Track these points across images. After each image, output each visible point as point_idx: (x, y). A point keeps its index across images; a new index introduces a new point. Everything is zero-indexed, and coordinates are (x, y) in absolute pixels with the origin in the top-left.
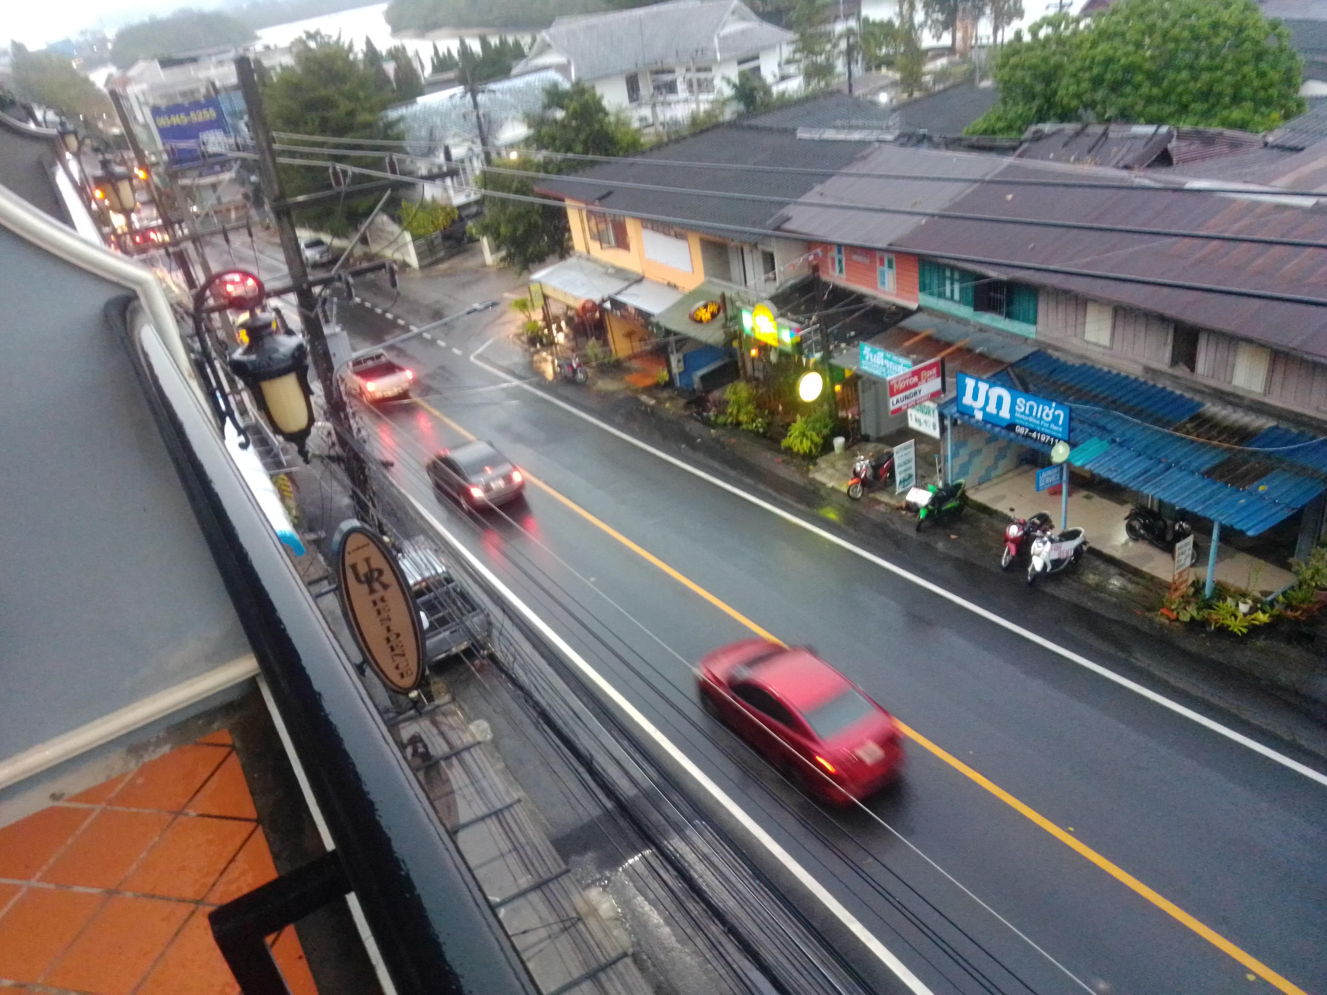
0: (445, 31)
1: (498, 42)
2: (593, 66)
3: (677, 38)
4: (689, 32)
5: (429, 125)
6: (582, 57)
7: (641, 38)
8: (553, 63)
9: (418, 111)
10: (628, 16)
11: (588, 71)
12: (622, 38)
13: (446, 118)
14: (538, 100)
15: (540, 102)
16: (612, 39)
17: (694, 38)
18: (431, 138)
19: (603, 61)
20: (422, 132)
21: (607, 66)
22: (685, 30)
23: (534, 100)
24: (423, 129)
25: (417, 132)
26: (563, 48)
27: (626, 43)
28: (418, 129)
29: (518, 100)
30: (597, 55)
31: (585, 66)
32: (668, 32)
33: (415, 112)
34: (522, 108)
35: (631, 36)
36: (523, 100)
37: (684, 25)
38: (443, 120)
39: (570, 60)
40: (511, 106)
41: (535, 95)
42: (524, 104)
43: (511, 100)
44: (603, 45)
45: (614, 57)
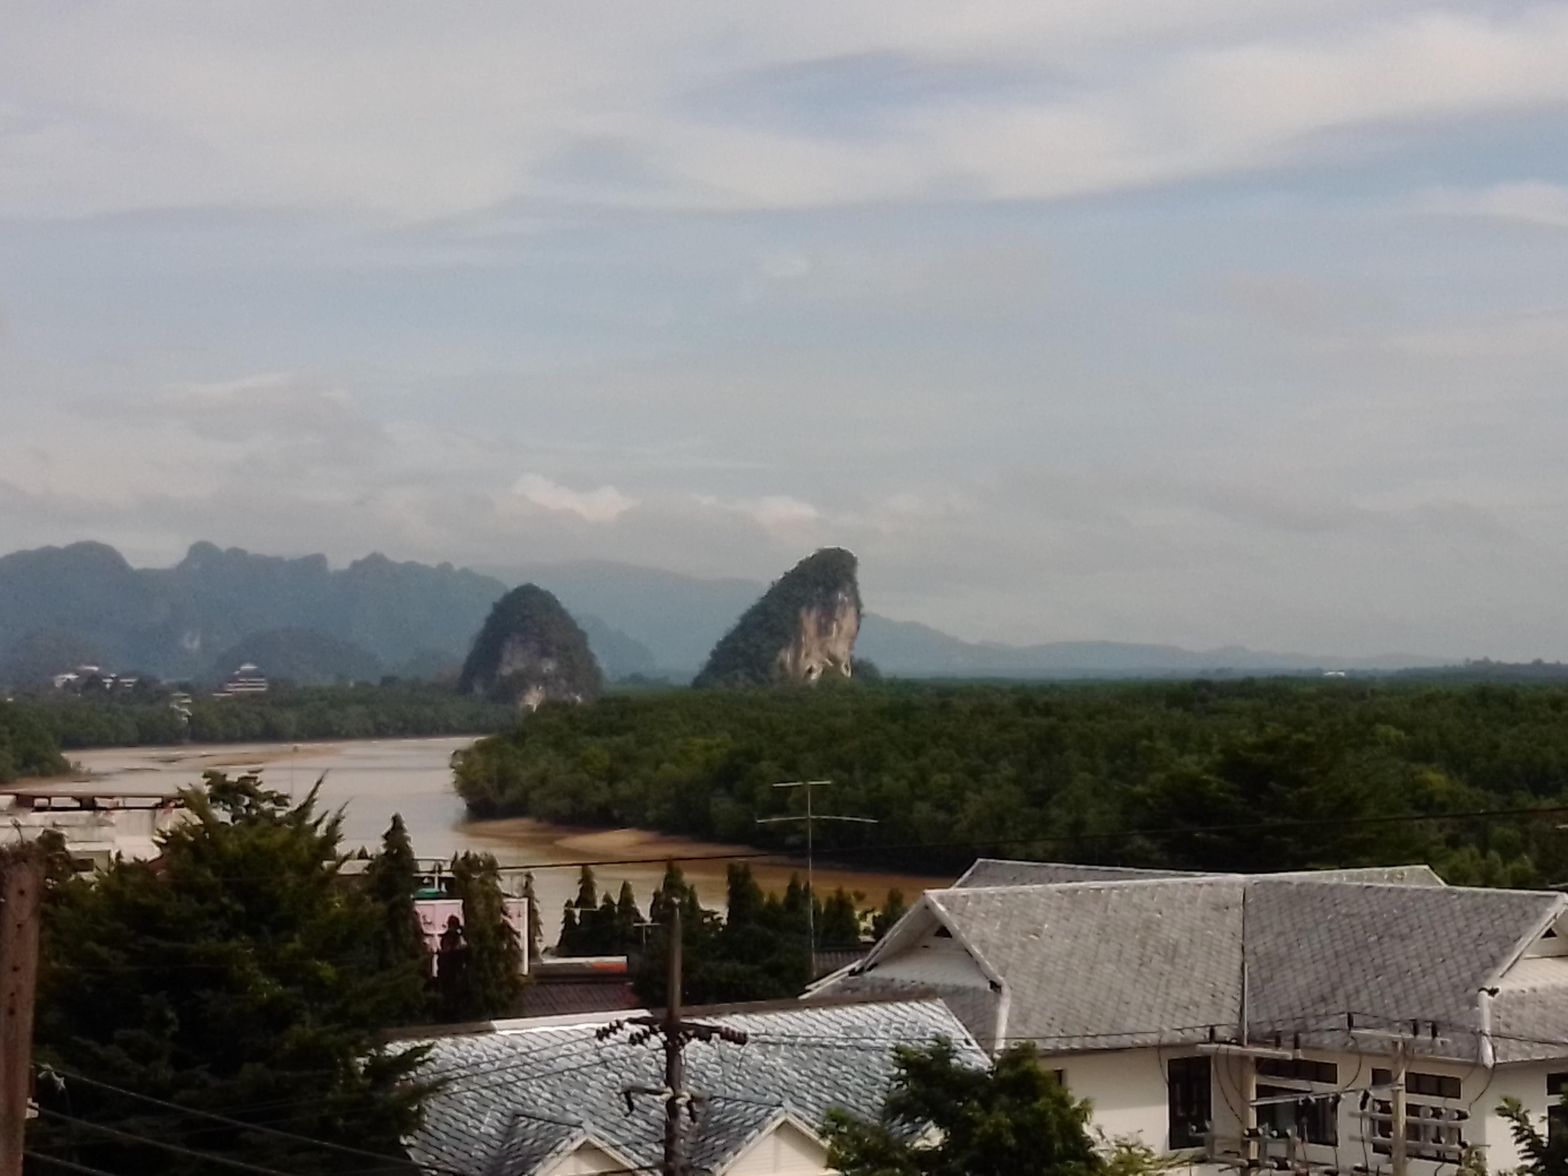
1: (783, 894)
2: (1068, 1013)
3: (1356, 977)
4: (1397, 963)
5: (509, 1105)
6: (1041, 982)
7: (1237, 955)
8: (945, 986)
9: (487, 1055)
10: (1205, 888)
11: (1049, 1025)
12: (1175, 947)
13: (569, 1093)
14: (875, 1084)
15: (877, 1092)
16: (1143, 944)
17: (1412, 985)
18: (507, 1146)
19: (1104, 1004)
20: (481, 1122)
21: (1114, 1021)
22: (1383, 955)
23: (862, 1083)
24: (489, 1114)
25: (468, 1117)
26: (985, 945)
27: (1189, 965)
28: (473, 1109)
29: (811, 1074)
30: (1088, 984)
31: (1044, 1009)
32: (1329, 953)
33: (477, 1056)
34: (818, 1102)
35: (1205, 949)
36: (827, 1078)
37: (1383, 940)
38: (555, 1099)
39: (998, 984)
40: (783, 1090)
41: (868, 1068)
42: (825, 1090)
43: (790, 1072)
44: (1115, 957)
45: (1141, 999)
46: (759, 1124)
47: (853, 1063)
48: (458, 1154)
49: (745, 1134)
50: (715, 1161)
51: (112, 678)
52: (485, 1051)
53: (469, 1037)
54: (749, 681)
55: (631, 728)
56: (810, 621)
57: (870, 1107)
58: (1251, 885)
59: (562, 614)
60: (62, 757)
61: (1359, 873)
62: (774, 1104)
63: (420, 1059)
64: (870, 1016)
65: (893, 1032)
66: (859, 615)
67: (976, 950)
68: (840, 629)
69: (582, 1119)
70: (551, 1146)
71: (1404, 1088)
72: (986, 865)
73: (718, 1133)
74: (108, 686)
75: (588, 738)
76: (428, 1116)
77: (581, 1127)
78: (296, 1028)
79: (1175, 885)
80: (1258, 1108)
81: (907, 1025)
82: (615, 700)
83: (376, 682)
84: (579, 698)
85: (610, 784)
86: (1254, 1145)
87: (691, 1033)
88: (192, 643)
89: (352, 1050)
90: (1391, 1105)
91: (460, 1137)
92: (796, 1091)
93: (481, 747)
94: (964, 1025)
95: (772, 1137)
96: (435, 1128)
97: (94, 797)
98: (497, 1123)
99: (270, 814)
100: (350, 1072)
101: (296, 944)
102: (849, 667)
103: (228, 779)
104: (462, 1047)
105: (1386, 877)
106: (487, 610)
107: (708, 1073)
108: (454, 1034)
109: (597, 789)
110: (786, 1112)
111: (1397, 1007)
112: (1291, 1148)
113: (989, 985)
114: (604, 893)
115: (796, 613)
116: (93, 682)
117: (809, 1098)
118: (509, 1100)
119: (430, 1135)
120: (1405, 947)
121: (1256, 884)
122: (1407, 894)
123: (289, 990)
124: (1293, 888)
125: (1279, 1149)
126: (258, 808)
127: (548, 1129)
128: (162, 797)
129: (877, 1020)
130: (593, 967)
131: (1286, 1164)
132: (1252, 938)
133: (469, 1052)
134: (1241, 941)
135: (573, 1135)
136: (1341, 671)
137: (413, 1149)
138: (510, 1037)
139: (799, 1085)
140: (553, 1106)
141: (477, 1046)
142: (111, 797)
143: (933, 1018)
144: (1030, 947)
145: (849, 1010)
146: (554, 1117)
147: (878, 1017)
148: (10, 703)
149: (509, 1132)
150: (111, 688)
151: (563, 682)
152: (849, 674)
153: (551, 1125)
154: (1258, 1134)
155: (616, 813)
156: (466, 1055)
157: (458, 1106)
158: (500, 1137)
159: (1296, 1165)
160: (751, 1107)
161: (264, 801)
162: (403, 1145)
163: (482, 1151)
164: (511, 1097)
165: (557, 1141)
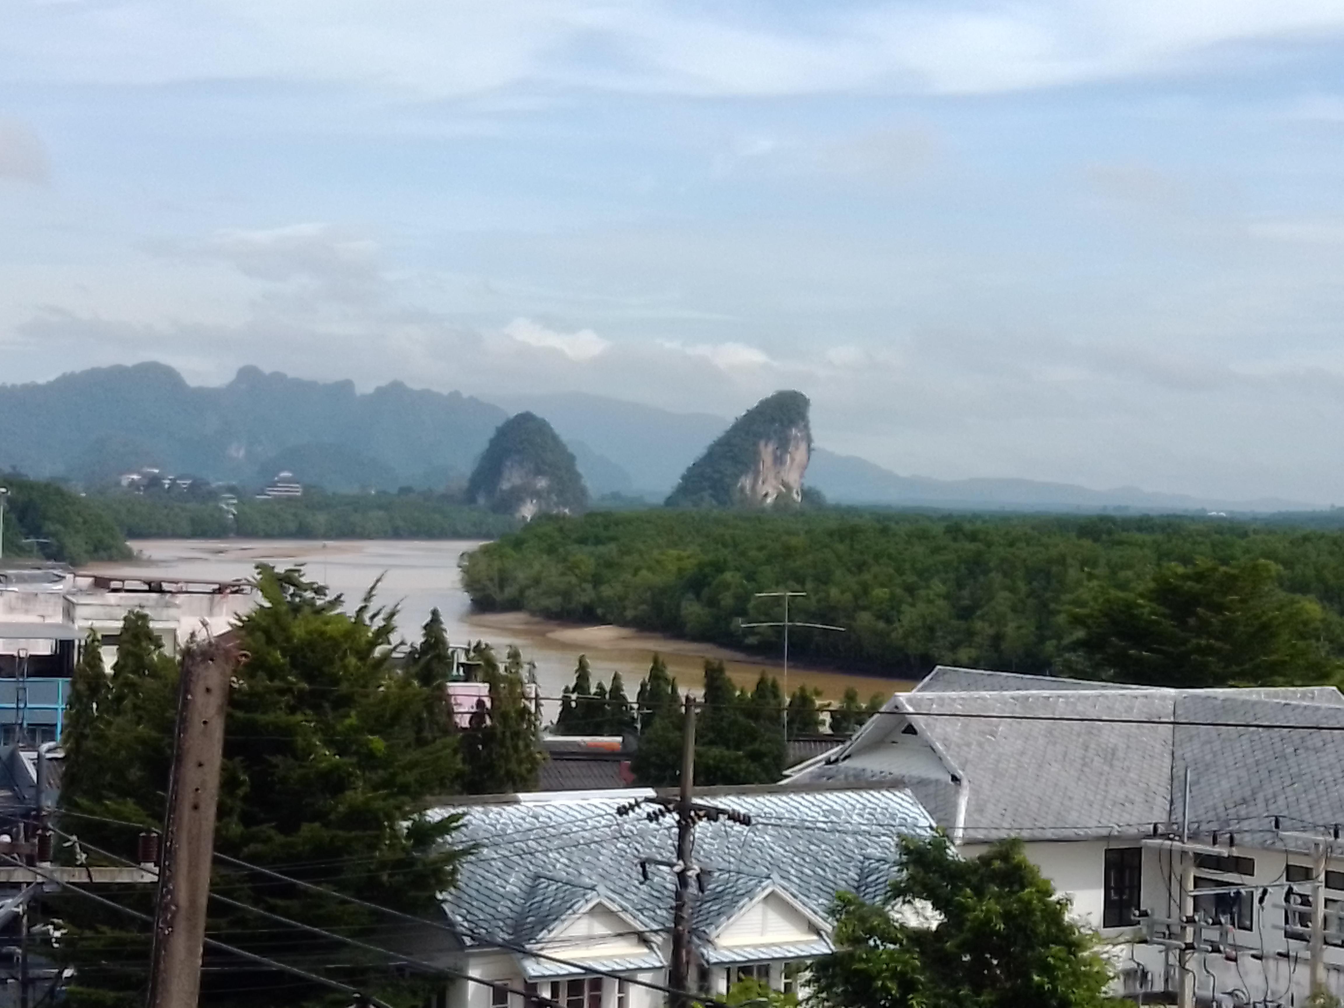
2: (1019, 805)
3: (1274, 783)
4: (1311, 772)
5: (531, 867)
6: (995, 777)
7: (1168, 760)
8: (910, 776)
9: (513, 823)
10: (1140, 699)
11: (1003, 815)
12: (1114, 751)
13: (583, 860)
14: (850, 862)
15: (851, 868)
16: (1086, 748)
17: (1324, 792)
18: (528, 904)
19: (1051, 798)
20: (507, 882)
21: (1059, 814)
22: (1299, 765)
23: (838, 860)
24: (514, 875)
25: (496, 877)
26: (947, 743)
27: (1125, 767)
28: (500, 870)
29: (794, 851)
30: (1037, 780)
31: (998, 801)
32: (1250, 761)
33: (504, 824)
34: (800, 875)
35: (1140, 753)
36: (809, 855)
37: (1298, 752)
38: (572, 865)
39: (958, 777)
40: (770, 864)
41: (844, 848)
42: (806, 865)
43: (776, 848)
44: (1060, 757)
45: (1083, 794)
46: (750, 893)
47: (831, 842)
48: (487, 909)
49: (737, 902)
50: (711, 924)
51: (170, 480)
52: (511, 820)
53: (497, 807)
54: (714, 502)
55: (613, 539)
56: (767, 451)
57: (846, 882)
58: (1180, 698)
59: (555, 438)
60: (126, 546)
61: (1275, 692)
62: (764, 875)
63: (455, 824)
64: (847, 802)
65: (866, 816)
66: (809, 450)
67: (939, 746)
68: (793, 460)
69: (596, 883)
70: (568, 905)
71: (1323, 884)
72: (945, 673)
73: (714, 899)
74: (167, 486)
75: (576, 546)
76: (461, 874)
77: (595, 890)
78: (349, 793)
79: (1114, 695)
80: (1195, 897)
81: (879, 810)
82: (600, 514)
83: (393, 490)
84: (567, 511)
85: (595, 587)
86: (1190, 930)
87: (702, 813)
88: (238, 452)
89: (397, 814)
90: (1311, 899)
91: (489, 895)
92: (781, 865)
93: (485, 551)
94: (928, 812)
95: (761, 905)
96: (467, 885)
97: (161, 582)
98: (520, 884)
99: (311, 603)
100: (395, 835)
101: (353, 719)
102: (800, 493)
103: (276, 570)
104: (491, 815)
105: (1299, 695)
106: (491, 433)
107: (705, 846)
108: (484, 803)
109: (584, 590)
110: (774, 883)
111: (1311, 811)
112: (1224, 934)
113: (950, 778)
114: (597, 682)
115: (755, 444)
116: (154, 481)
117: (793, 871)
118: (531, 862)
119: (463, 892)
120: (1318, 758)
121: (1185, 698)
122: (1321, 712)
123: (346, 760)
124: (1219, 702)
125: (1212, 934)
126: (300, 597)
127: (566, 891)
128: (220, 584)
129: (852, 806)
130: (588, 746)
131: (1219, 948)
132: (1181, 745)
133: (497, 820)
134: (1171, 748)
135: (588, 897)
136: (1222, 511)
137: (448, 904)
138: (534, 808)
139: (784, 860)
140: (570, 870)
141: (504, 814)
142: (176, 582)
143: (900, 805)
144: (987, 747)
145: (828, 795)
146: (571, 880)
147: (854, 802)
148: (84, 498)
149: (531, 891)
150: (169, 488)
151: (554, 498)
152: (800, 499)
153: (569, 887)
154: (1194, 921)
155: (599, 611)
156: (494, 822)
157: (487, 867)
158: (523, 895)
159: (1228, 950)
160: (742, 878)
161: (306, 590)
162: (438, 900)
163: (507, 907)
164: (533, 861)
165: (573, 901)
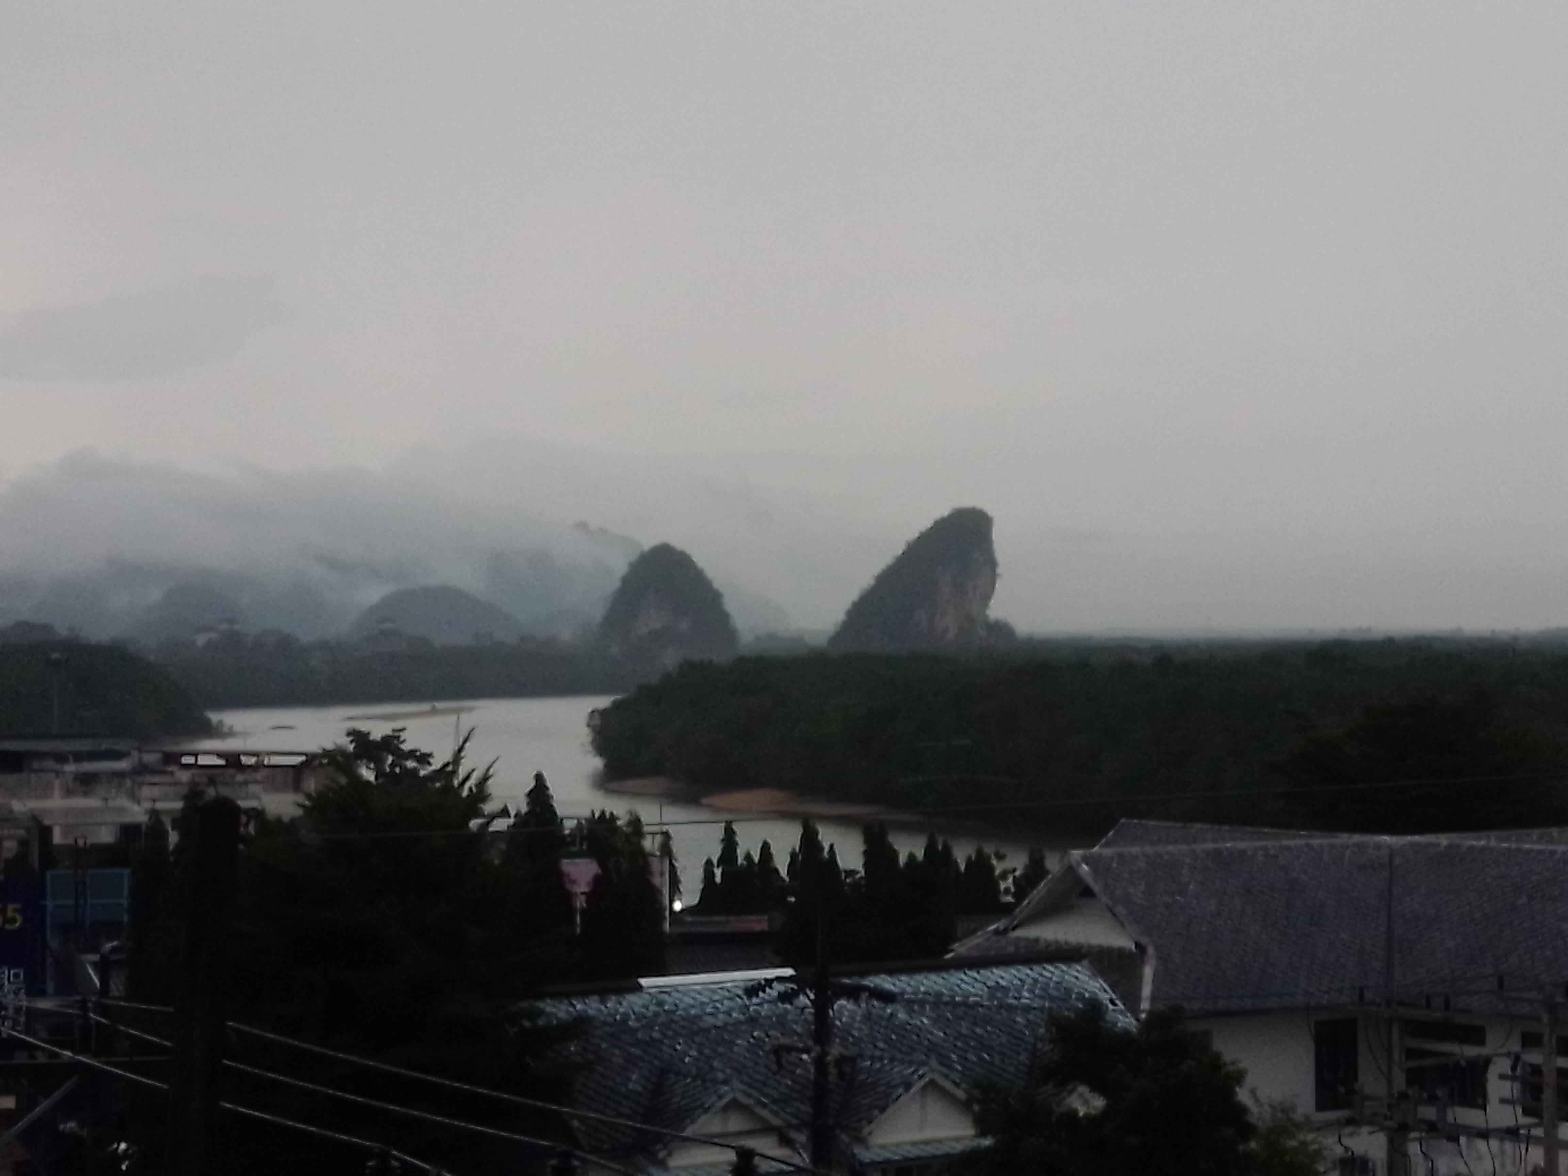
0: (762, 797)
1: (920, 855)
2: (1214, 975)
6: (1186, 943)
7: (1384, 917)
8: (1090, 947)
9: (635, 1013)
10: (1350, 849)
11: (1195, 986)
12: (1322, 909)
13: (715, 1052)
14: (1020, 1045)
15: (1022, 1052)
16: (1290, 907)
18: (654, 1103)
19: (1250, 965)
20: (628, 1079)
21: (1260, 982)
22: (1533, 917)
23: (1007, 1043)
24: (636, 1071)
25: (615, 1075)
26: (1129, 905)
27: (1335, 927)
28: (621, 1067)
29: (956, 1034)
30: (1233, 945)
31: (1190, 970)
32: (1478, 915)
33: (624, 1014)
34: (964, 1062)
35: (1352, 910)
36: (972, 1038)
38: (702, 1057)
39: (1143, 944)
40: (929, 1049)
41: (1013, 1028)
42: (970, 1050)
43: (935, 1031)
44: (1259, 918)
45: (1287, 960)
47: (999, 1023)
48: (607, 1111)
49: (892, 1093)
52: (632, 1009)
53: (617, 995)
54: (885, 641)
55: (767, 688)
56: (945, 580)
57: (1015, 1067)
58: (1399, 847)
59: (698, 573)
60: (208, 717)
61: (1506, 835)
62: (920, 1063)
64: (1015, 977)
65: (1038, 992)
66: (994, 576)
67: (1120, 909)
68: (975, 588)
69: (730, 1077)
70: (699, 1104)
71: (1555, 1051)
72: (1130, 825)
73: (863, 1092)
77: (728, 1085)
79: (1320, 845)
80: (1407, 1070)
81: (1052, 985)
82: (752, 659)
83: (512, 640)
87: (839, 992)
90: (1541, 1068)
92: (941, 1051)
93: (616, 705)
94: (1109, 985)
95: (919, 1096)
97: (240, 755)
98: (644, 1081)
99: (415, 771)
102: (985, 627)
103: (372, 737)
104: (609, 1005)
105: (1535, 838)
106: (622, 570)
107: (853, 1032)
108: (602, 993)
110: (932, 1071)
111: (1548, 970)
112: (1441, 1111)
113: (1134, 945)
115: (932, 574)
117: (954, 1057)
118: (656, 1057)
121: (1404, 846)
122: (1557, 856)
124: (1439, 851)
125: (1429, 1111)
126: (401, 766)
127: (696, 1087)
129: (1021, 980)
131: (1436, 1127)
132: (1399, 900)
133: (617, 1011)
134: (1388, 903)
135: (720, 1092)
138: (658, 995)
139: (944, 1044)
140: (701, 1063)
141: (625, 1004)
142: (257, 755)
143: (1078, 979)
144: (1175, 908)
145: (995, 971)
146: (702, 1075)
147: (1023, 977)
149: (656, 1089)
152: (985, 634)
153: (699, 1082)
154: (1407, 1096)
155: (752, 772)
156: (613, 1012)
158: (647, 1094)
160: (896, 1066)
161: (407, 759)
163: (630, 1108)
164: (658, 1055)
165: (705, 1098)
